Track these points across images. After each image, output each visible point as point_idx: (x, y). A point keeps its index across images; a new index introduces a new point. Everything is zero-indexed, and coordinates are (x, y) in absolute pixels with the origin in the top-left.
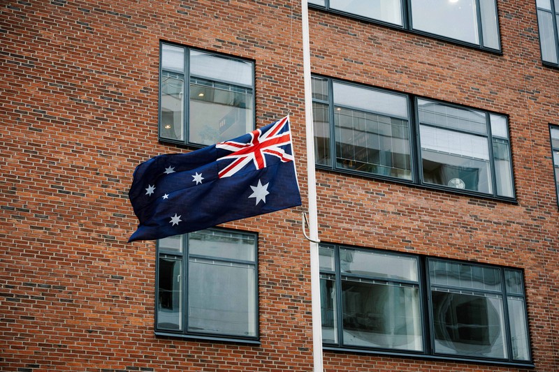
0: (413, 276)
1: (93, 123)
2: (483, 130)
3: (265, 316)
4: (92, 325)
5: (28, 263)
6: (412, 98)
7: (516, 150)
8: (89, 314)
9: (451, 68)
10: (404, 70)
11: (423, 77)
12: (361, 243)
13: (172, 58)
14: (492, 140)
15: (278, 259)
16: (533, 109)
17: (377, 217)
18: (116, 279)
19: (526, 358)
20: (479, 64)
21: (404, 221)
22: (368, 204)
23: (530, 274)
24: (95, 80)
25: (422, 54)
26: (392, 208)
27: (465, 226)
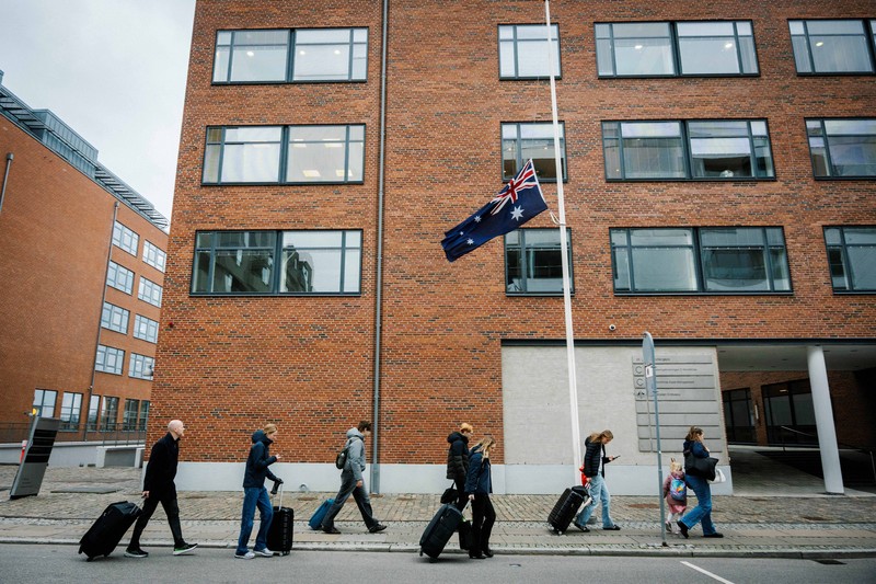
0: (689, 240)
1: (462, 179)
2: (746, 133)
3: (577, 278)
4: (468, 293)
5: (430, 262)
6: (684, 122)
7: (775, 142)
8: (466, 287)
9: (715, 94)
10: (677, 104)
11: (692, 105)
12: (646, 225)
13: (509, 131)
14: (752, 138)
15: (585, 242)
16: (789, 110)
17: (658, 206)
18: (480, 266)
19: (788, 288)
20: (738, 87)
21: (678, 206)
22: (650, 199)
23: (788, 229)
24: (462, 154)
25: (691, 89)
26: (670, 199)
27: (730, 202)
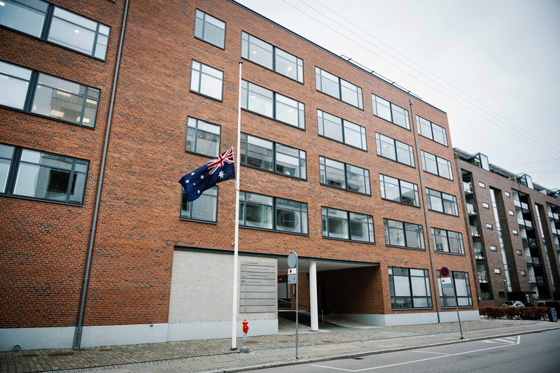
0: (271, 203)
1: (161, 144)
2: (297, 156)
3: (219, 215)
4: (157, 215)
5: (135, 192)
6: (274, 143)
7: (308, 163)
8: (156, 211)
9: (288, 134)
10: (272, 133)
11: (278, 136)
12: (254, 191)
13: (192, 123)
14: (300, 159)
15: (225, 195)
16: (315, 150)
17: (260, 183)
18: (167, 199)
19: (307, 233)
20: (297, 132)
21: (269, 185)
22: (257, 179)
23: (309, 205)
24: (163, 128)
25: (279, 128)
26: (265, 180)
27: (289, 188)
